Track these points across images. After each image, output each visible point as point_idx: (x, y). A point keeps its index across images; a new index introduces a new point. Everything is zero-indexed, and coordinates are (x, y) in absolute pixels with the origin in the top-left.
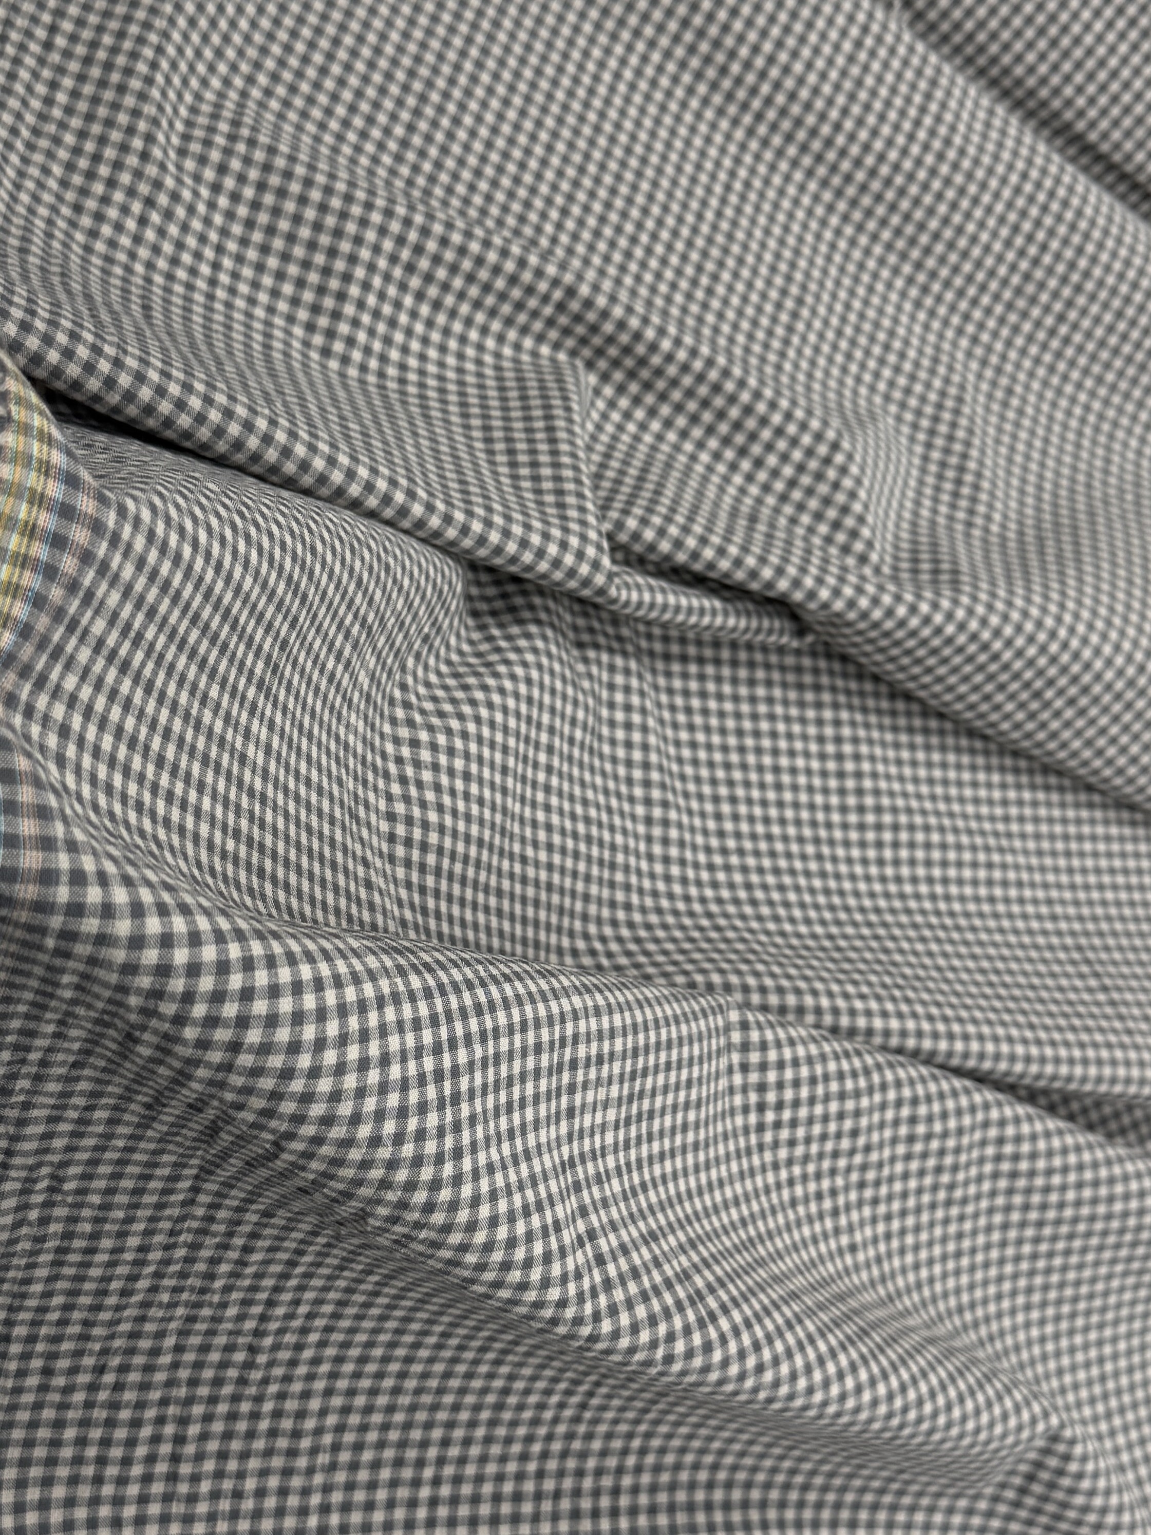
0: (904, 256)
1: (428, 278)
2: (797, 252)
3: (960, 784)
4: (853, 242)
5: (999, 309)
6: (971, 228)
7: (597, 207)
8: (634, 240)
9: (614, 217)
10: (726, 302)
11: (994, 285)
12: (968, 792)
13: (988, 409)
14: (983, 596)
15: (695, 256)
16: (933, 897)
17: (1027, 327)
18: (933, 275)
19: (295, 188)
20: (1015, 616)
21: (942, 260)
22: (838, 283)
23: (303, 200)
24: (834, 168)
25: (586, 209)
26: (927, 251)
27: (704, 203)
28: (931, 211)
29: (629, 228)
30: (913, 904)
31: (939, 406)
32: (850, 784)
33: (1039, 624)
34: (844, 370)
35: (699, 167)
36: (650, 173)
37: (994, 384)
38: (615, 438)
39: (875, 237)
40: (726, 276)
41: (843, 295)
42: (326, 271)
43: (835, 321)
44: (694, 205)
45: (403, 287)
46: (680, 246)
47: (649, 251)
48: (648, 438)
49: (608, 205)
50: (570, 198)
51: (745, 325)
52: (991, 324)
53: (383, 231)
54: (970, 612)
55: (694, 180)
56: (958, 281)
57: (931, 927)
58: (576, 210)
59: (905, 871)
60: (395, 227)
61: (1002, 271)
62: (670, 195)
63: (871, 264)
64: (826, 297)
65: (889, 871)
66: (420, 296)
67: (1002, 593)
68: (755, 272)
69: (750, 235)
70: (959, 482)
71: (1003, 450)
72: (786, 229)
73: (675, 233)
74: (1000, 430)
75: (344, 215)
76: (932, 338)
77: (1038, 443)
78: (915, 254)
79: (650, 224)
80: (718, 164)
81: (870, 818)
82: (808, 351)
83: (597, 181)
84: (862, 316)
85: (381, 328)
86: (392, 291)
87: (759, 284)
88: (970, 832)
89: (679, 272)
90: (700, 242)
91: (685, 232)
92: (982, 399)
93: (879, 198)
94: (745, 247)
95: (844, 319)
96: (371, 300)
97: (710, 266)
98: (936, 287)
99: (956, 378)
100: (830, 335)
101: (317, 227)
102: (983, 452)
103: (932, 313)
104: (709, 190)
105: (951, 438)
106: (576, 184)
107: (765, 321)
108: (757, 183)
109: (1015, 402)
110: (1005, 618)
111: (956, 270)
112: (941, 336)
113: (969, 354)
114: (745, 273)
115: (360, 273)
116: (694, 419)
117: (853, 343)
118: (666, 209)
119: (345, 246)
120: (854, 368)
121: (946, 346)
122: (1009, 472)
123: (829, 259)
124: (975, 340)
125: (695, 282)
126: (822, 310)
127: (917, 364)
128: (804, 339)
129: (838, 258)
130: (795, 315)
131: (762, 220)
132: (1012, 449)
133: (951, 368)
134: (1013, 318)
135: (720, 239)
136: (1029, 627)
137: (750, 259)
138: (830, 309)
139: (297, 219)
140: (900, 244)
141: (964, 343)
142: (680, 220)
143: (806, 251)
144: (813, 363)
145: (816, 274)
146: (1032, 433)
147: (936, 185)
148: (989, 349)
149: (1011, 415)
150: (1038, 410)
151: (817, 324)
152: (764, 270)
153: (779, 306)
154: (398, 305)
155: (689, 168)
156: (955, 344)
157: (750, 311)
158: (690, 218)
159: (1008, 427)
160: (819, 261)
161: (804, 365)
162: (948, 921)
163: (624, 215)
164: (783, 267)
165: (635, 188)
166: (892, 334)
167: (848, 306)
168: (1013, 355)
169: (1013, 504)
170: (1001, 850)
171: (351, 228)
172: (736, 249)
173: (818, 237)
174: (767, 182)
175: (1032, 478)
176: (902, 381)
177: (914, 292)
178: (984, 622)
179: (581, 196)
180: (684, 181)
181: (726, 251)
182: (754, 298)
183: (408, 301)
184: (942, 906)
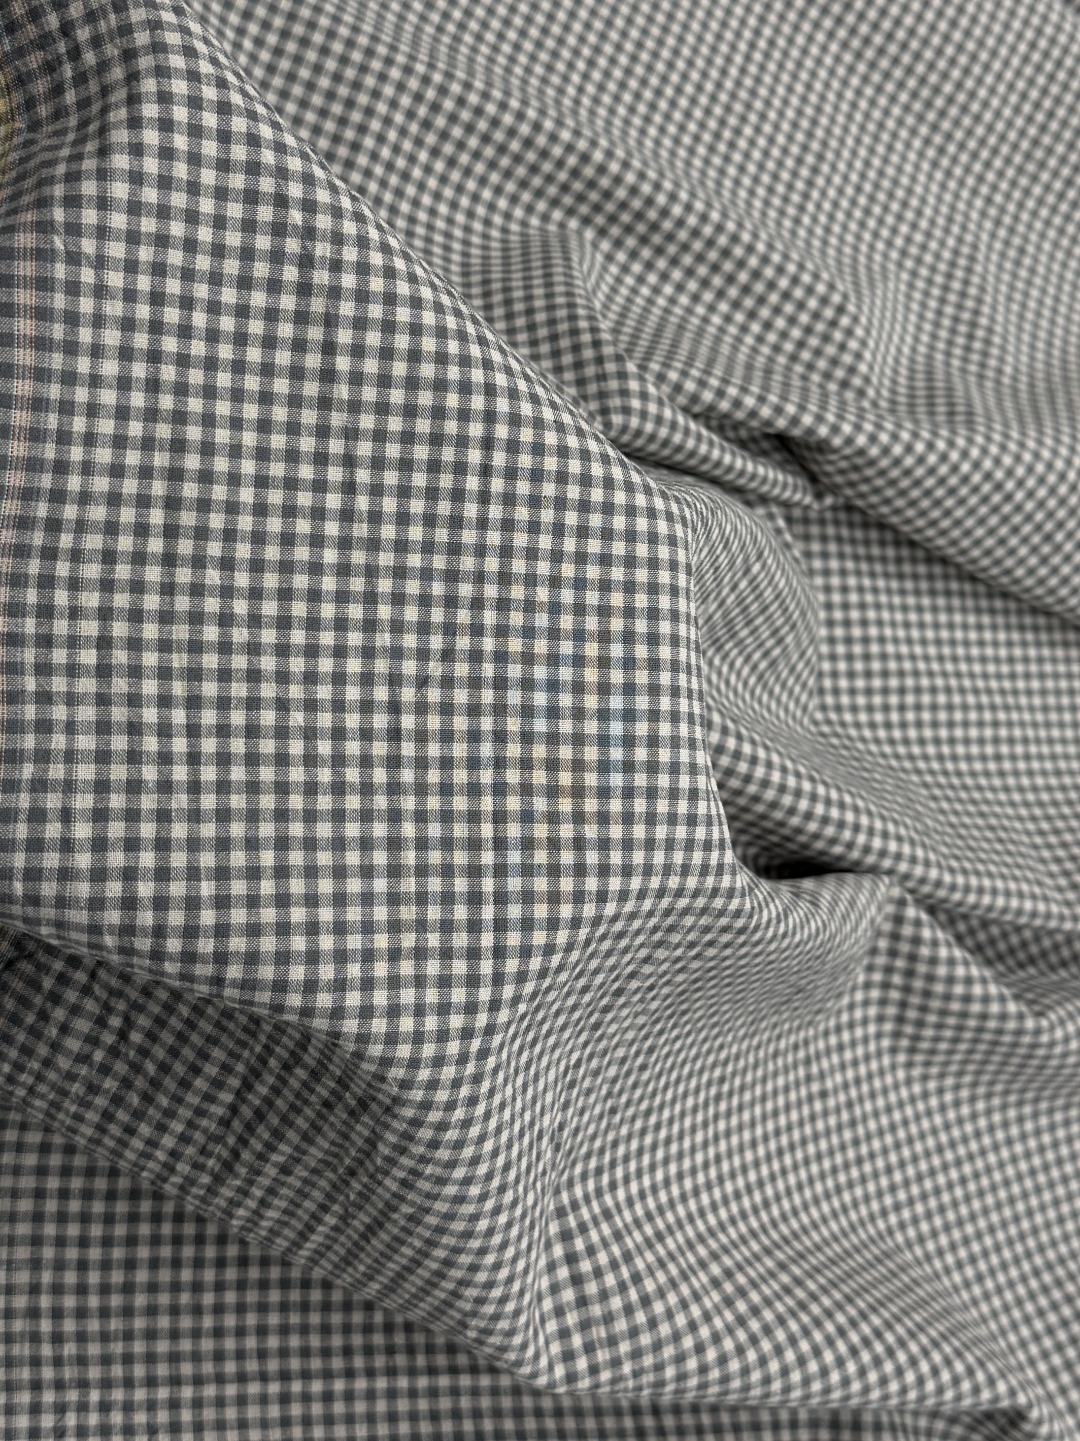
0: (921, 118)
1: (444, 135)
2: (819, 110)
3: (967, 643)
4: (873, 103)
5: (1010, 172)
6: (982, 93)
7: (623, 60)
8: (658, 93)
9: (639, 70)
10: (747, 155)
11: (1005, 149)
12: (975, 651)
13: (1000, 267)
14: (997, 437)
15: (718, 110)
16: (941, 758)
17: (1037, 190)
18: (949, 137)
19: (318, 38)
20: (1027, 457)
21: (957, 123)
22: (858, 141)
23: (324, 51)
24: (853, 31)
25: (613, 61)
26: (942, 114)
27: (729, 60)
28: (945, 76)
29: (654, 81)
30: (922, 765)
31: (953, 264)
32: (857, 649)
33: (1050, 466)
34: (862, 225)
35: (724, 24)
36: (676, 28)
37: (1007, 243)
38: (629, 300)
39: (893, 99)
40: (748, 131)
41: (863, 152)
42: (343, 121)
43: (854, 177)
44: (719, 61)
45: (419, 142)
46: (704, 100)
47: (673, 104)
48: (661, 301)
49: (634, 58)
50: (597, 50)
51: (766, 179)
52: (1004, 186)
53: (401, 87)
54: (984, 451)
55: (719, 37)
56: (972, 144)
57: (940, 786)
58: (602, 62)
59: (912, 733)
60: (413, 84)
61: (1012, 136)
62: (695, 51)
63: (891, 124)
64: (846, 154)
65: (897, 734)
66: (435, 152)
67: (1015, 434)
68: (777, 127)
69: (772, 91)
70: (970, 337)
71: (1015, 307)
72: (809, 87)
73: (699, 88)
74: (1012, 287)
75: (363, 69)
76: (948, 197)
77: (1049, 301)
78: (931, 116)
79: (675, 78)
80: (743, 22)
81: (877, 683)
82: (827, 206)
83: (624, 34)
84: (881, 173)
85: (394, 180)
86: (407, 145)
87: (781, 139)
88: (976, 691)
89: (702, 125)
90: (723, 97)
91: (709, 87)
92: (995, 257)
93: (896, 61)
94: (768, 103)
95: (863, 176)
96: (385, 153)
97: (733, 121)
98: (952, 149)
99: (969, 238)
100: (850, 191)
101: (337, 78)
102: (994, 308)
103: (948, 174)
104: (733, 47)
105: (963, 295)
106: (603, 36)
107: (785, 176)
108: (781, 42)
109: (1027, 261)
110: (1018, 458)
111: (969, 133)
112: (957, 196)
113: (983, 214)
114: (767, 128)
115: (375, 125)
116: (705, 283)
117: (872, 199)
118: (690, 63)
119: (363, 99)
120: (872, 223)
121: (961, 206)
122: (1020, 328)
123: (850, 117)
124: (989, 201)
125: (717, 136)
126: (842, 166)
127: (933, 222)
128: (823, 193)
129: (858, 117)
130: (815, 170)
131: (785, 78)
132: (1024, 306)
133: (964, 228)
134: (1024, 181)
135: (743, 95)
136: (1040, 468)
137: (772, 115)
138: (850, 165)
139: (318, 69)
140: (917, 106)
141: (979, 203)
142: (705, 75)
143: (828, 108)
144: (831, 217)
145: (837, 131)
146: (1044, 291)
147: (950, 50)
148: (1002, 210)
149: (1023, 273)
150: (1049, 269)
151: (837, 180)
152: (785, 126)
153: (800, 161)
154: (412, 159)
155: (714, 25)
156: (970, 204)
157: (771, 165)
158: (714, 74)
159: (1020, 285)
160: (841, 119)
161: (823, 219)
162: (955, 781)
163: (650, 68)
164: (805, 124)
165: (660, 42)
166: (910, 191)
167: (867, 164)
168: (1025, 216)
169: (1024, 359)
170: (1007, 708)
171: (370, 81)
172: (758, 105)
173: (840, 96)
174: (791, 41)
175: (1042, 335)
176: (918, 237)
177: (931, 153)
178: (997, 462)
179: (608, 49)
180: (709, 38)
181: (748, 106)
182: (776, 152)
183: (423, 156)
184: (950, 766)
